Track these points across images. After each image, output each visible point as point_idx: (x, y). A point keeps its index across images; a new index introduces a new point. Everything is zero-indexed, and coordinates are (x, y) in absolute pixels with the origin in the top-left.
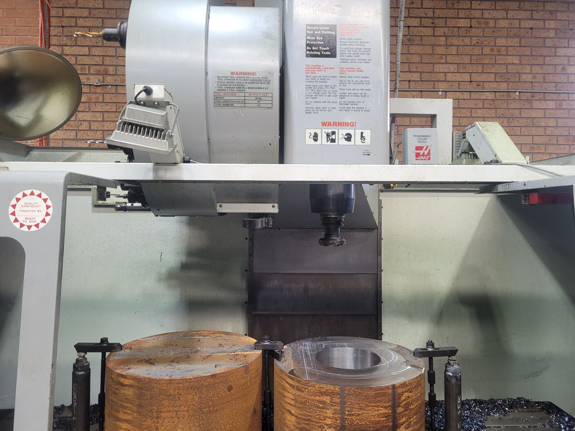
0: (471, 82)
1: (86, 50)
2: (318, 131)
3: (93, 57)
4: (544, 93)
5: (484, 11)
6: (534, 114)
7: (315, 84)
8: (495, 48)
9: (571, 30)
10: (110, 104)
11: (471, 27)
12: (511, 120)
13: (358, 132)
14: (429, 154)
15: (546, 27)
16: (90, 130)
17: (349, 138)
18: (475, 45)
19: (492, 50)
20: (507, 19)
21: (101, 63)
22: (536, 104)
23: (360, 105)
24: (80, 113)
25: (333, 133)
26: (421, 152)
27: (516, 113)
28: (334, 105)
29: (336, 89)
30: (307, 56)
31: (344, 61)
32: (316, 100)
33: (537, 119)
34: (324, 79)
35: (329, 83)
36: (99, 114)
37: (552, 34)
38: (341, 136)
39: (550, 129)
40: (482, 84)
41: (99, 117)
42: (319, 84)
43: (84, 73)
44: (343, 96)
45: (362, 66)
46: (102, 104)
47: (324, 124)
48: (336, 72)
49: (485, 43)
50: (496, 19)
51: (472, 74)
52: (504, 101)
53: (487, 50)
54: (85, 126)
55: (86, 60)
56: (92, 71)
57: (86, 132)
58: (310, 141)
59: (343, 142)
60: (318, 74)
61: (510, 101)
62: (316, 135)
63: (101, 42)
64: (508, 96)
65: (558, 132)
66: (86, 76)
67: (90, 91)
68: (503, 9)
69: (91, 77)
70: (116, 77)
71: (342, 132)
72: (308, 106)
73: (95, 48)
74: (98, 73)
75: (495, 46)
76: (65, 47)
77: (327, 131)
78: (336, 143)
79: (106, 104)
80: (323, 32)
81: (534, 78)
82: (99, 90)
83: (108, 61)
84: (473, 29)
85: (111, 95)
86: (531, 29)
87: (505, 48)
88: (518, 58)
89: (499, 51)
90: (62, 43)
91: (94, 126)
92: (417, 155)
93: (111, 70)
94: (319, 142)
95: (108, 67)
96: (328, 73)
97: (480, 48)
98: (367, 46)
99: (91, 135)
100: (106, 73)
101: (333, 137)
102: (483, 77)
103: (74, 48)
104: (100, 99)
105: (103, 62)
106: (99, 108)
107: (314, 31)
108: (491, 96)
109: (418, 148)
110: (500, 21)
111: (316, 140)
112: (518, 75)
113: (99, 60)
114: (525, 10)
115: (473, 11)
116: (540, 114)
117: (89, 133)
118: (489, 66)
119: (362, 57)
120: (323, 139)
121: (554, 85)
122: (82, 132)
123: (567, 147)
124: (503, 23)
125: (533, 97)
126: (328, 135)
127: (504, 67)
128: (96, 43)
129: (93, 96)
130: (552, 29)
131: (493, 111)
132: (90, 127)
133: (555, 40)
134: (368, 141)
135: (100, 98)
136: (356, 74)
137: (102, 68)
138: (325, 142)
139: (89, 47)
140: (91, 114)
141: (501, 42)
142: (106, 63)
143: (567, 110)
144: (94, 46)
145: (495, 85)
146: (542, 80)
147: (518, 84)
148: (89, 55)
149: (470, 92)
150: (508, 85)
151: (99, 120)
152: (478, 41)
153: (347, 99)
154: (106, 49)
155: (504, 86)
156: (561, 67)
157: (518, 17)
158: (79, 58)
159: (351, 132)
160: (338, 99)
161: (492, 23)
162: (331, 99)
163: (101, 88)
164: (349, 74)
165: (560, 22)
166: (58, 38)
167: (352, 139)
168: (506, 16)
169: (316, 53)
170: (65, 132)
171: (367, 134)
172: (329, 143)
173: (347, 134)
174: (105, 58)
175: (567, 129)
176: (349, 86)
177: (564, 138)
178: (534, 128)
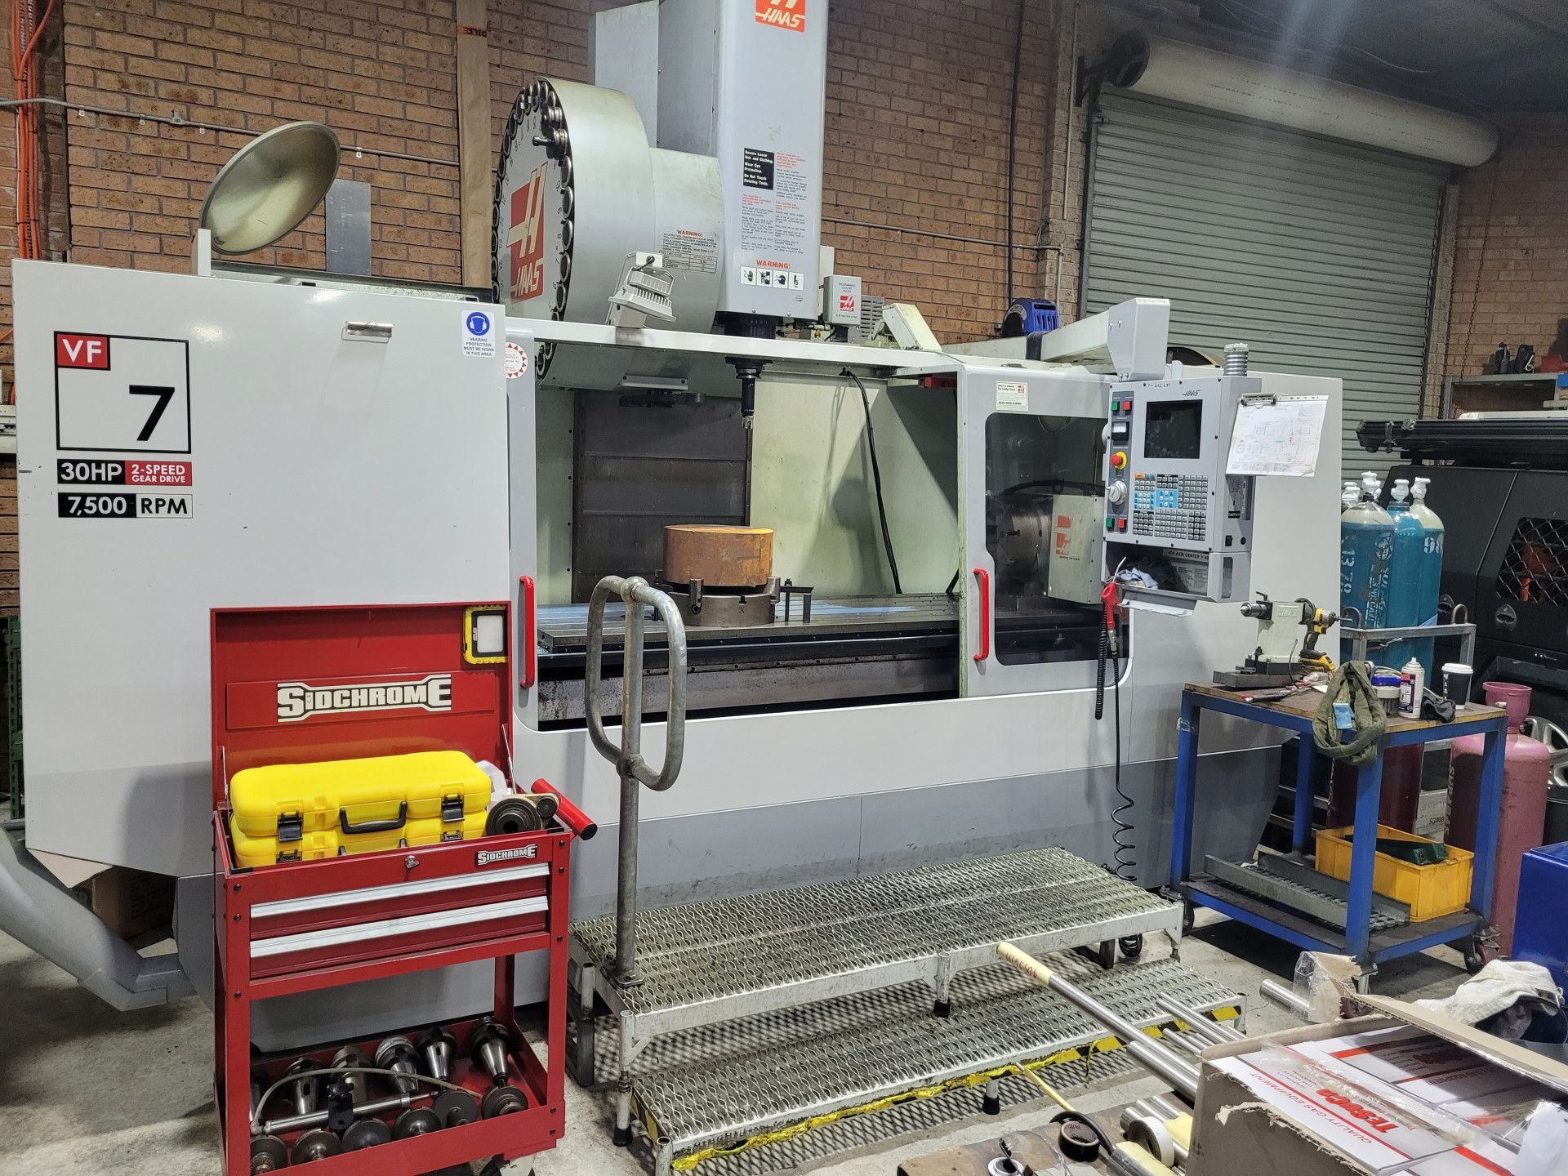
0: (837, 205)
1: (147, 47)
2: (753, 270)
3: (164, 64)
4: (934, 236)
5: (860, 91)
6: (919, 268)
7: (752, 217)
8: (872, 155)
9: (974, 141)
10: (203, 166)
11: (840, 115)
12: (889, 273)
13: (792, 275)
14: (852, 305)
15: (942, 132)
16: (161, 214)
17: (782, 282)
18: (844, 146)
19: (868, 157)
20: (890, 109)
21: (183, 79)
22: (922, 253)
23: (795, 246)
24: (137, 177)
25: (768, 274)
26: (846, 302)
27: (896, 263)
28: (769, 243)
29: (773, 225)
30: (746, 184)
31: (781, 195)
32: (752, 235)
33: (923, 277)
34: (761, 212)
35: (765, 218)
36: (179, 183)
37: (948, 144)
38: (775, 278)
39: (939, 293)
40: (851, 211)
41: (180, 190)
42: (755, 217)
43: (143, 93)
44: (778, 234)
45: (798, 202)
46: (186, 164)
47: (759, 263)
48: (772, 207)
49: (860, 145)
50: (875, 108)
51: (840, 193)
52: (880, 243)
53: (860, 157)
54: (149, 205)
55: (148, 67)
56: (162, 92)
57: (151, 217)
58: (744, 280)
59: (777, 285)
60: (755, 206)
61: (889, 244)
62: (751, 275)
63: (181, 35)
64: (887, 235)
65: (948, 299)
66: (150, 102)
67: (159, 134)
68: (885, 93)
69: (160, 104)
70: (215, 113)
71: (776, 274)
72: (744, 241)
73: (168, 45)
74: (176, 98)
75: (873, 152)
76: (99, 33)
77: (761, 270)
78: (770, 285)
79: (196, 165)
80: (761, 160)
81: (922, 211)
82: (178, 134)
83: (196, 76)
84: (843, 119)
85: (205, 148)
86: (922, 131)
87: (886, 157)
88: (902, 175)
89: (877, 161)
90: (91, 22)
91: (171, 207)
92: (842, 305)
93: (204, 96)
94: (753, 283)
95: (198, 89)
96: (764, 206)
97: (852, 151)
98: (803, 181)
99: (163, 225)
100: (193, 101)
101: (768, 278)
102: (854, 201)
103: (120, 37)
104: (181, 154)
105: (187, 78)
106: (179, 171)
107: (752, 156)
108: (863, 232)
109: (844, 298)
110: (882, 111)
111: (750, 280)
112: (900, 202)
113: (177, 72)
114: (915, 100)
115: (844, 89)
116: (926, 269)
117: (159, 220)
118: (863, 183)
119: (797, 192)
120: (758, 281)
121: (948, 224)
122: (143, 217)
123: (959, 323)
124: (885, 116)
125: (919, 241)
126: (763, 276)
127: (883, 187)
128: (171, 34)
129: (167, 145)
130: (949, 136)
131: (865, 256)
132: (161, 208)
133: (952, 155)
134: (800, 287)
135: (181, 150)
136: (792, 211)
137: (185, 89)
138: (759, 283)
139: (156, 41)
140: (164, 181)
141: (881, 146)
142: (192, 80)
143: (962, 267)
144: (165, 40)
145: (870, 215)
146: (932, 216)
147: (900, 217)
148: (155, 58)
149: (836, 222)
150: (887, 217)
151: (179, 195)
152: (850, 140)
153: (782, 238)
154: (194, 50)
155: (881, 219)
156: (957, 198)
157: (906, 110)
158: (133, 61)
159: (785, 274)
160: (773, 236)
161: (869, 115)
162: (767, 236)
163: (184, 130)
164: (785, 210)
165: (961, 126)
166: (82, 10)
167: (786, 282)
168: (888, 104)
169: (754, 182)
170: (105, 213)
171: (800, 278)
172: (764, 284)
173: (782, 277)
174: (191, 69)
175: (960, 295)
176: (785, 224)
177: (955, 308)
178: (918, 291)
